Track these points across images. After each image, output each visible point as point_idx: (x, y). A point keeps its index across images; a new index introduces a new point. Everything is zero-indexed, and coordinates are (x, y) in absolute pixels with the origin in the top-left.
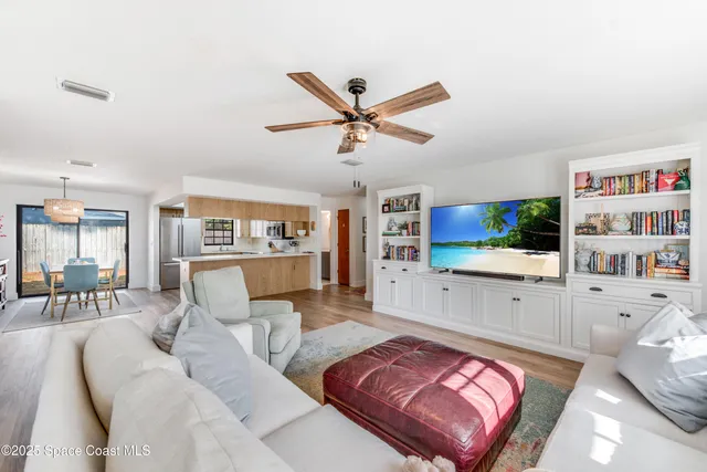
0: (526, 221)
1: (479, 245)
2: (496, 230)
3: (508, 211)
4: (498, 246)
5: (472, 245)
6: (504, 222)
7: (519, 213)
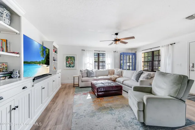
0: (46, 55)
1: (40, 63)
2: (42, 57)
3: (44, 50)
4: (43, 63)
7: (46, 52)
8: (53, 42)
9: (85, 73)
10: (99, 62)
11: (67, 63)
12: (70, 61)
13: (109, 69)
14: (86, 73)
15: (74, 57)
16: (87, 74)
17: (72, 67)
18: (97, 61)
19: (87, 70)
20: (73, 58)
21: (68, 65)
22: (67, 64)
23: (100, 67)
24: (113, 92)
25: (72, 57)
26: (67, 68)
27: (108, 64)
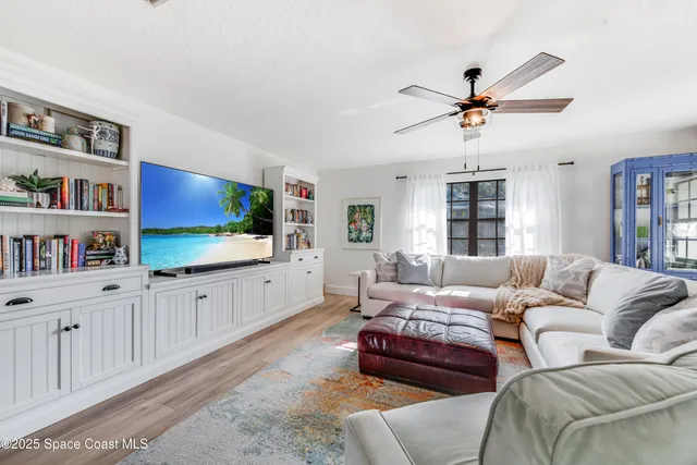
0: (255, 207)
1: (218, 231)
2: (234, 214)
3: (244, 194)
4: (236, 231)
5: (210, 231)
6: (241, 206)
7: (252, 198)
8: (283, 167)
9: (388, 264)
10: (473, 221)
11: (352, 226)
12: (361, 220)
13: (528, 253)
14: (394, 267)
15: (372, 206)
16: (397, 270)
17: (365, 243)
18: (466, 215)
19: (398, 254)
20: (368, 209)
21: (354, 236)
22: (350, 232)
23: (481, 245)
24: (435, 369)
25: (366, 206)
26: (352, 243)
27: (520, 232)
